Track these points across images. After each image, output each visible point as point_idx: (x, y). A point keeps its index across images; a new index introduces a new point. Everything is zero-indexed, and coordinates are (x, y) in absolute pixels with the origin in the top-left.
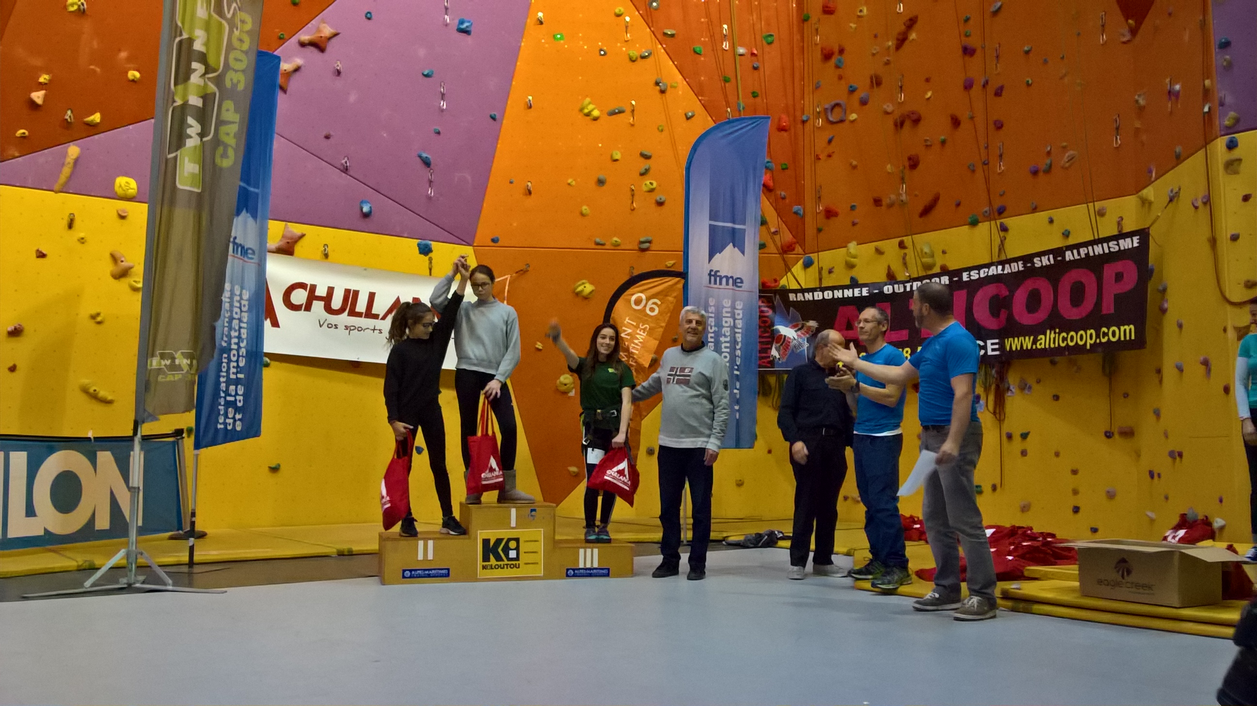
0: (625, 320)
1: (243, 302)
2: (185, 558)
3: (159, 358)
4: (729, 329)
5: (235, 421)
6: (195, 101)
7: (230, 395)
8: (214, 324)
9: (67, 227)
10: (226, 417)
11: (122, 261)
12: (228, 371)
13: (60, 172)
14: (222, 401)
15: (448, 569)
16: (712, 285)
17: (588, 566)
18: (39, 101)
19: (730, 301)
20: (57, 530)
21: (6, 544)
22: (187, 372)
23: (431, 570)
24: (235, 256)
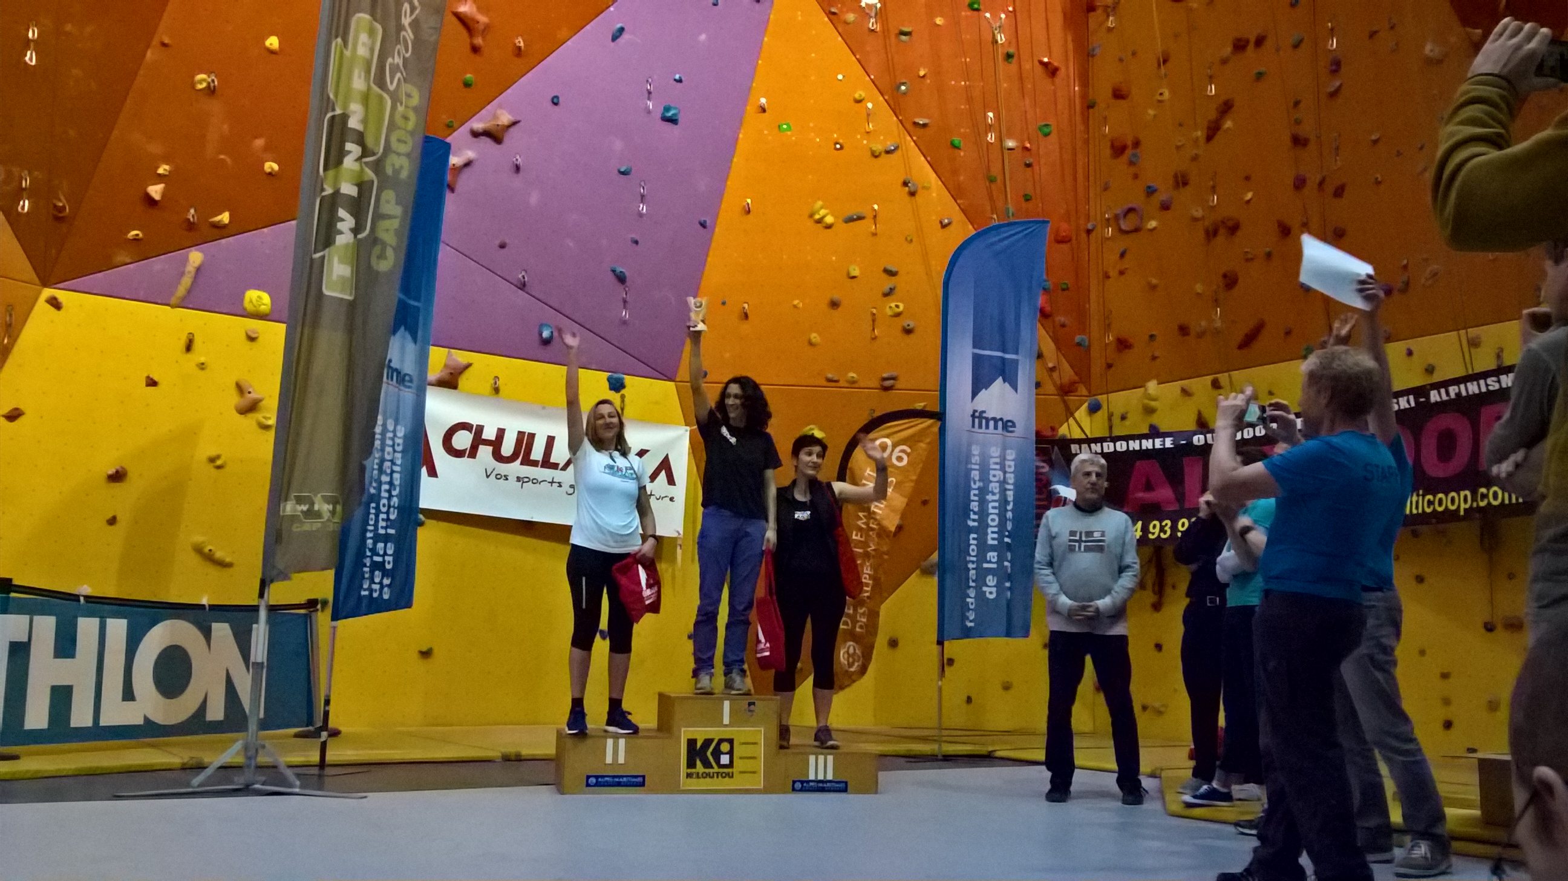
0: (865, 471)
1: (397, 440)
2: (315, 758)
3: (294, 502)
4: (997, 485)
5: (382, 587)
7: (378, 555)
8: (365, 464)
9: (184, 349)
10: (372, 582)
11: (250, 393)
12: (376, 525)
13: (179, 283)
14: (368, 562)
15: (644, 777)
16: (976, 429)
17: (821, 777)
18: (157, 197)
19: (999, 450)
20: (159, 719)
21: (99, 733)
22: (328, 520)
23: (622, 777)
24: (391, 382)
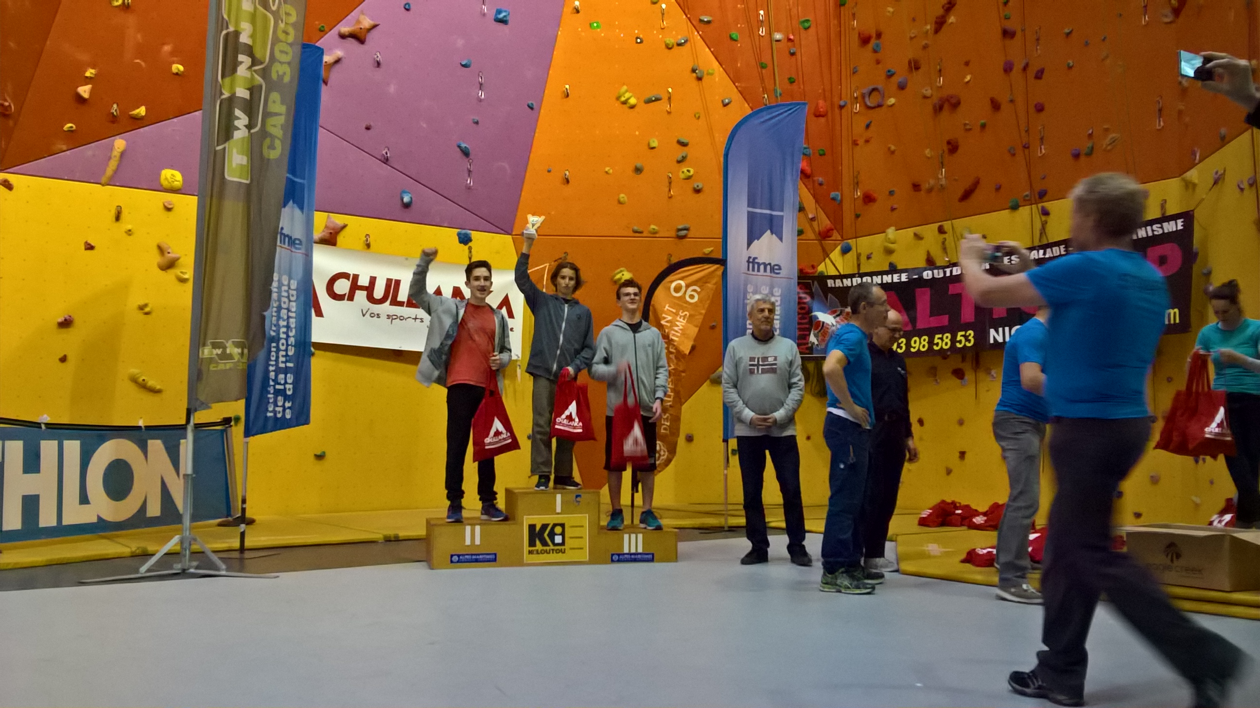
0: (665, 307)
1: (291, 292)
2: (236, 544)
3: (210, 347)
5: (284, 410)
6: (242, 93)
7: (280, 384)
8: (265, 313)
9: (114, 219)
10: (276, 405)
11: (169, 253)
12: (277, 360)
13: (107, 165)
14: (271, 390)
15: (495, 554)
16: (751, 272)
17: (633, 551)
18: (86, 95)
19: (768, 288)
20: (108, 517)
21: (61, 531)
22: (238, 361)
23: (479, 555)
24: (283, 246)
